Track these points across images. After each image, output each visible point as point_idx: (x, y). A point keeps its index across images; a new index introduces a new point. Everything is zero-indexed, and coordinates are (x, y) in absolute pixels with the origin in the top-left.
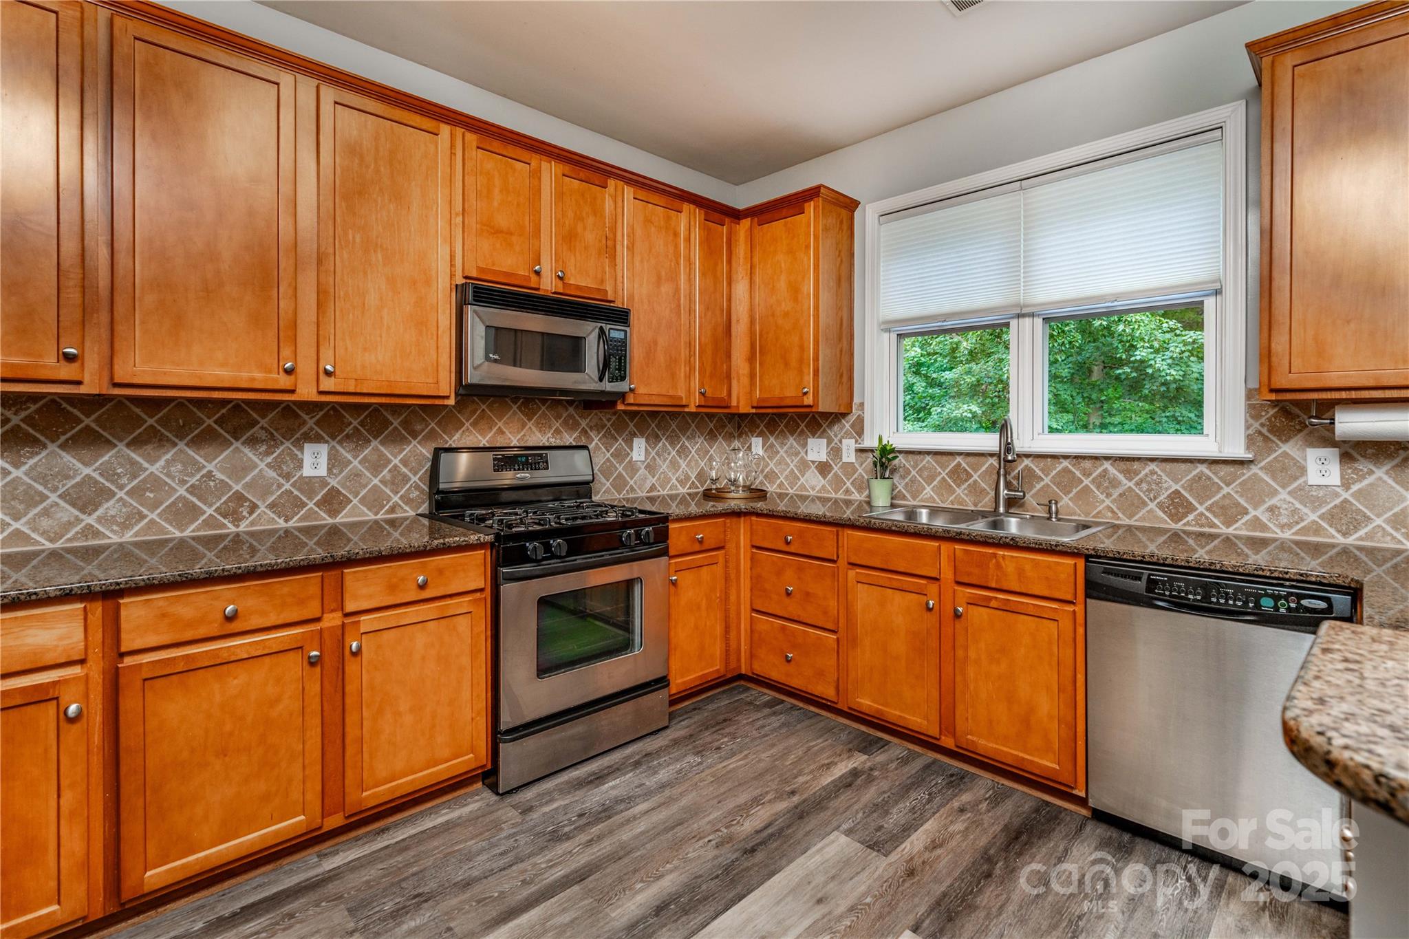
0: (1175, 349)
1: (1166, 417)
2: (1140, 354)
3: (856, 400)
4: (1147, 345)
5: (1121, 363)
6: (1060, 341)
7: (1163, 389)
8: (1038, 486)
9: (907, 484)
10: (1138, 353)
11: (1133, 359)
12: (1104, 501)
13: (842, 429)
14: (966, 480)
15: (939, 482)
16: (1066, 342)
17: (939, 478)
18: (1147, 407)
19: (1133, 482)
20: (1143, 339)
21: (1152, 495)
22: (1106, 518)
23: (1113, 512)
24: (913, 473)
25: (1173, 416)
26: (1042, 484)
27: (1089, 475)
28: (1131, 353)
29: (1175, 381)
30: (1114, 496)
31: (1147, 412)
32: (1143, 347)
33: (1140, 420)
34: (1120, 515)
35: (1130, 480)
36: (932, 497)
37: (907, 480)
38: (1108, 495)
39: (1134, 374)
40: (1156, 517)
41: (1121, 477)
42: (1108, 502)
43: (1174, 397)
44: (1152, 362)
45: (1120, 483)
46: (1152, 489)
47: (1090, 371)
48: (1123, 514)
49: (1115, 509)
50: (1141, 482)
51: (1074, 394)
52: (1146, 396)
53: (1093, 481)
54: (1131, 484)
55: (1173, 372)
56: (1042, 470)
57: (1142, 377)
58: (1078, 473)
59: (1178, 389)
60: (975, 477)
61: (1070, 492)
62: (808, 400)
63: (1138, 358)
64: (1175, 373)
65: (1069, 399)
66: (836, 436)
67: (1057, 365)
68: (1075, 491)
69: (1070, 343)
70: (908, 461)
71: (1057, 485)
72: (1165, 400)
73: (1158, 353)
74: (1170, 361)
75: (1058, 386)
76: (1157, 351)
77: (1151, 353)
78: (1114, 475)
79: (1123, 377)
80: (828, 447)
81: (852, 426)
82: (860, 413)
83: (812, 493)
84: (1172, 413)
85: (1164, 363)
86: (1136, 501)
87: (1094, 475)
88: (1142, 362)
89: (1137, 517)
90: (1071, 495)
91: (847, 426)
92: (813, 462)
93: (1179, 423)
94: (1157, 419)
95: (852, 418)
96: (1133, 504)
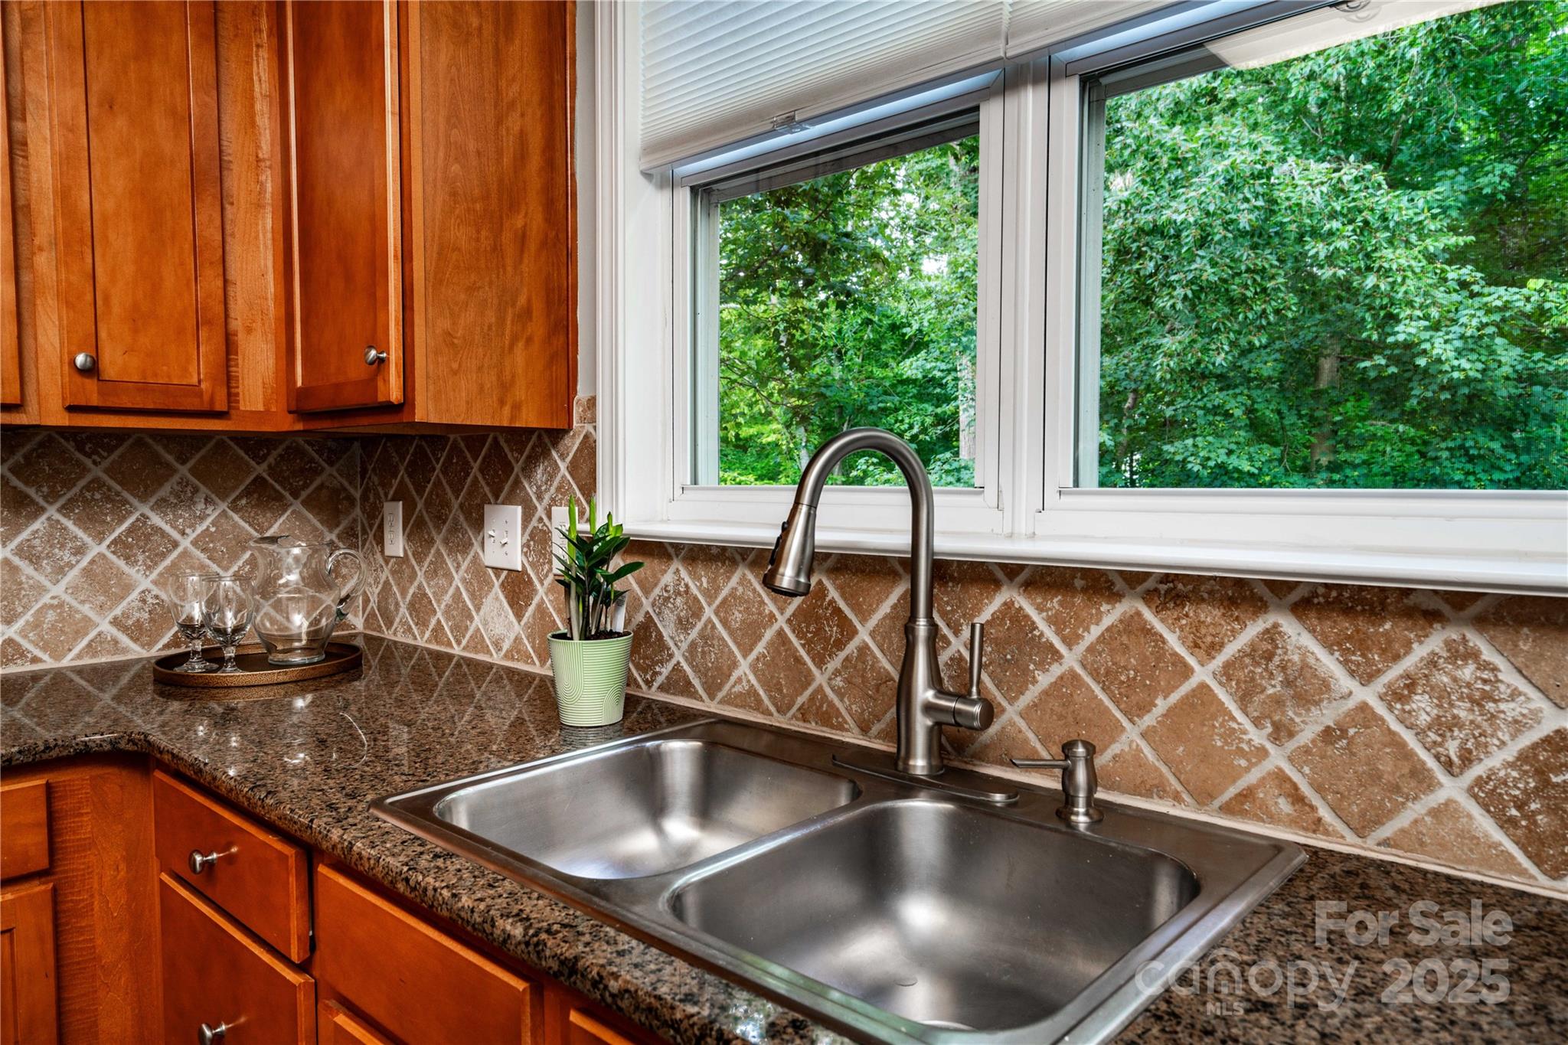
0: (1471, 319)
1: (1447, 449)
2: (1404, 331)
3: (582, 393)
4: (1418, 313)
5: (1368, 349)
6: (1258, 308)
7: (1446, 396)
8: (1044, 680)
9: (693, 646)
10: (1400, 328)
11: (1390, 340)
12: (1262, 753)
13: (551, 477)
14: (840, 645)
15: (771, 644)
16: (1269, 310)
17: (769, 634)
18: (1412, 432)
19: (1380, 684)
20: (1410, 304)
21: (1452, 748)
22: (1273, 819)
23: (1297, 798)
24: (709, 612)
25: (1462, 447)
26: (1057, 670)
27: (1214, 648)
28: (1388, 329)
29: (1468, 381)
30: (1307, 735)
31: (1413, 443)
32: (1411, 318)
33: (1398, 456)
34: (1324, 813)
35: (1367, 678)
36: (752, 692)
37: (694, 634)
38: (1281, 732)
39: (1393, 369)
40: (1471, 838)
41: (1328, 663)
42: (1277, 759)
43: (1464, 413)
44: (1426, 346)
45: (1325, 685)
46: (1456, 723)
47: (1316, 370)
48: (1335, 810)
49: (1305, 789)
50: (1411, 686)
51: (1284, 410)
52: (1413, 412)
53: (1227, 672)
54: (1369, 695)
55: (1464, 363)
56: (1054, 621)
57: (1407, 375)
58: (1173, 641)
59: (1470, 398)
60: (863, 635)
61: (1144, 708)
62: (393, 389)
63: (1401, 337)
64: (1469, 366)
65: (1274, 417)
66: (540, 498)
67: (1252, 356)
68: (1162, 705)
69: (1277, 312)
70: (696, 577)
71: (1105, 679)
72: (1447, 418)
73: (1437, 330)
74: (1458, 344)
75: (1255, 393)
76: (1436, 327)
77: (1426, 329)
78: (1305, 652)
79: (1373, 374)
80: (524, 527)
81: (573, 468)
82: (589, 428)
83: (496, 658)
84: (1459, 442)
85: (1448, 347)
86: (1386, 766)
87: (1230, 650)
88: (1408, 346)
89: (1387, 831)
90: (1149, 720)
91: (563, 466)
92: (497, 570)
93: (1471, 459)
94: (1431, 454)
95: (572, 444)
96: (1376, 776)
